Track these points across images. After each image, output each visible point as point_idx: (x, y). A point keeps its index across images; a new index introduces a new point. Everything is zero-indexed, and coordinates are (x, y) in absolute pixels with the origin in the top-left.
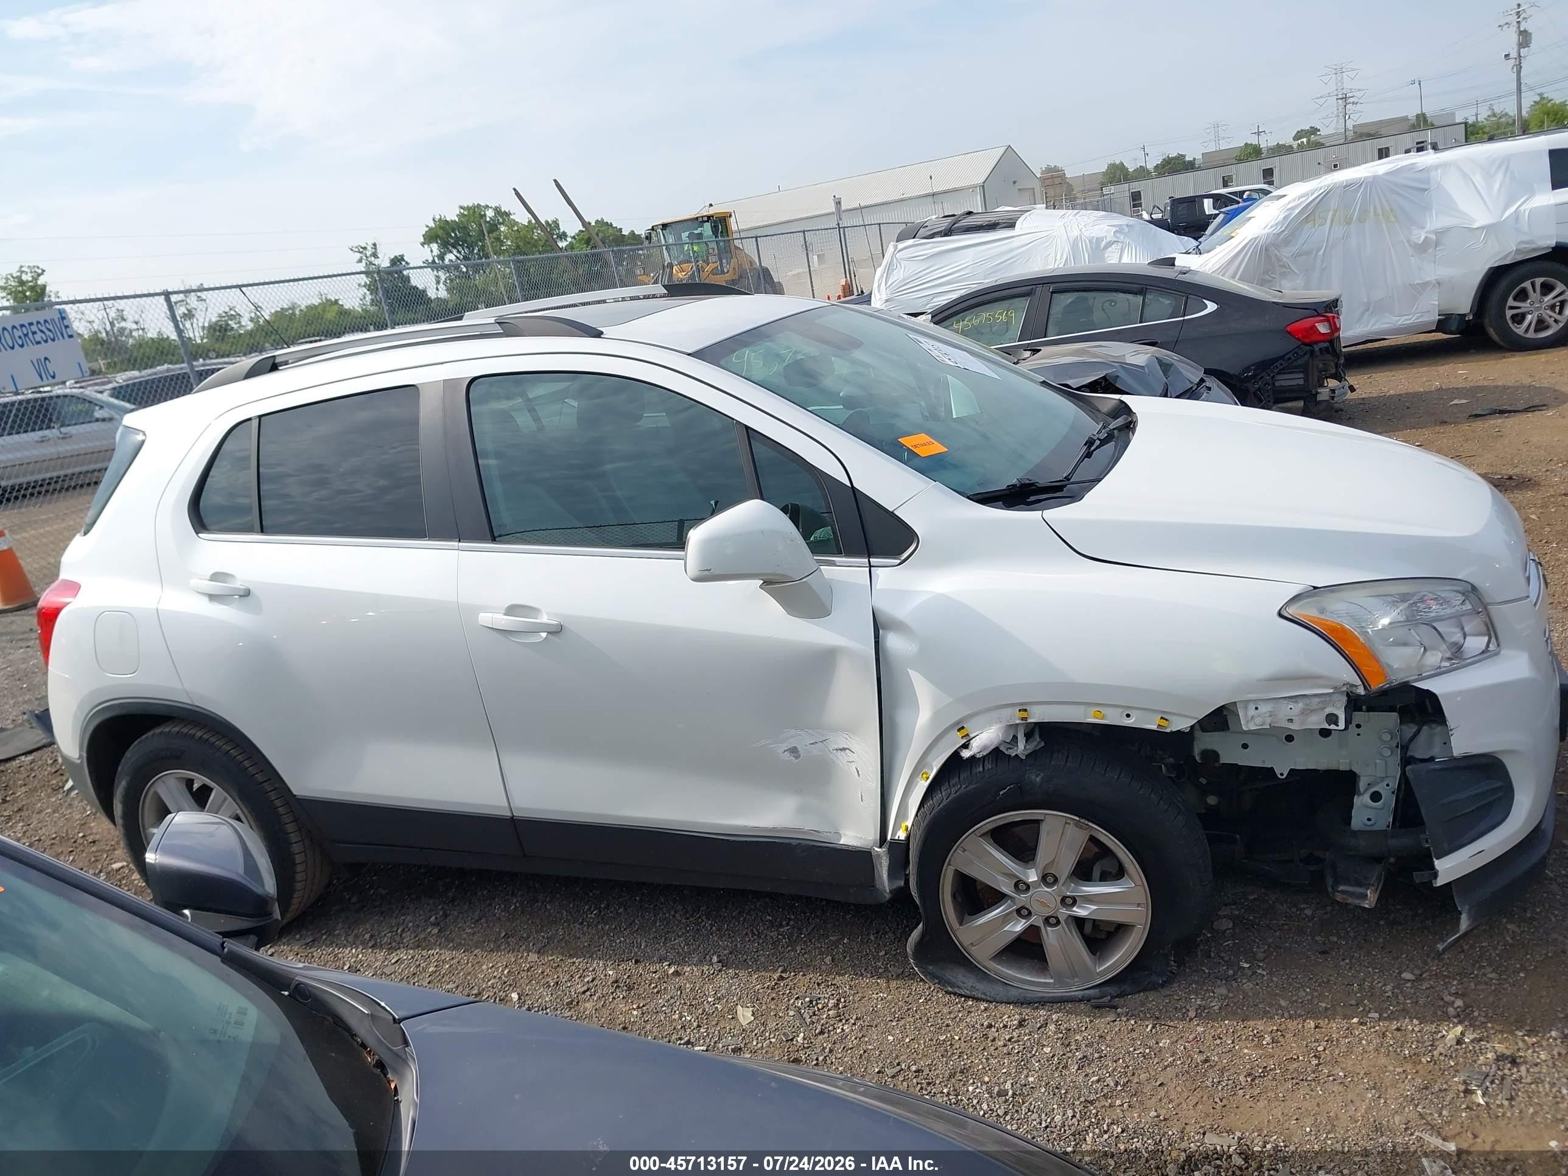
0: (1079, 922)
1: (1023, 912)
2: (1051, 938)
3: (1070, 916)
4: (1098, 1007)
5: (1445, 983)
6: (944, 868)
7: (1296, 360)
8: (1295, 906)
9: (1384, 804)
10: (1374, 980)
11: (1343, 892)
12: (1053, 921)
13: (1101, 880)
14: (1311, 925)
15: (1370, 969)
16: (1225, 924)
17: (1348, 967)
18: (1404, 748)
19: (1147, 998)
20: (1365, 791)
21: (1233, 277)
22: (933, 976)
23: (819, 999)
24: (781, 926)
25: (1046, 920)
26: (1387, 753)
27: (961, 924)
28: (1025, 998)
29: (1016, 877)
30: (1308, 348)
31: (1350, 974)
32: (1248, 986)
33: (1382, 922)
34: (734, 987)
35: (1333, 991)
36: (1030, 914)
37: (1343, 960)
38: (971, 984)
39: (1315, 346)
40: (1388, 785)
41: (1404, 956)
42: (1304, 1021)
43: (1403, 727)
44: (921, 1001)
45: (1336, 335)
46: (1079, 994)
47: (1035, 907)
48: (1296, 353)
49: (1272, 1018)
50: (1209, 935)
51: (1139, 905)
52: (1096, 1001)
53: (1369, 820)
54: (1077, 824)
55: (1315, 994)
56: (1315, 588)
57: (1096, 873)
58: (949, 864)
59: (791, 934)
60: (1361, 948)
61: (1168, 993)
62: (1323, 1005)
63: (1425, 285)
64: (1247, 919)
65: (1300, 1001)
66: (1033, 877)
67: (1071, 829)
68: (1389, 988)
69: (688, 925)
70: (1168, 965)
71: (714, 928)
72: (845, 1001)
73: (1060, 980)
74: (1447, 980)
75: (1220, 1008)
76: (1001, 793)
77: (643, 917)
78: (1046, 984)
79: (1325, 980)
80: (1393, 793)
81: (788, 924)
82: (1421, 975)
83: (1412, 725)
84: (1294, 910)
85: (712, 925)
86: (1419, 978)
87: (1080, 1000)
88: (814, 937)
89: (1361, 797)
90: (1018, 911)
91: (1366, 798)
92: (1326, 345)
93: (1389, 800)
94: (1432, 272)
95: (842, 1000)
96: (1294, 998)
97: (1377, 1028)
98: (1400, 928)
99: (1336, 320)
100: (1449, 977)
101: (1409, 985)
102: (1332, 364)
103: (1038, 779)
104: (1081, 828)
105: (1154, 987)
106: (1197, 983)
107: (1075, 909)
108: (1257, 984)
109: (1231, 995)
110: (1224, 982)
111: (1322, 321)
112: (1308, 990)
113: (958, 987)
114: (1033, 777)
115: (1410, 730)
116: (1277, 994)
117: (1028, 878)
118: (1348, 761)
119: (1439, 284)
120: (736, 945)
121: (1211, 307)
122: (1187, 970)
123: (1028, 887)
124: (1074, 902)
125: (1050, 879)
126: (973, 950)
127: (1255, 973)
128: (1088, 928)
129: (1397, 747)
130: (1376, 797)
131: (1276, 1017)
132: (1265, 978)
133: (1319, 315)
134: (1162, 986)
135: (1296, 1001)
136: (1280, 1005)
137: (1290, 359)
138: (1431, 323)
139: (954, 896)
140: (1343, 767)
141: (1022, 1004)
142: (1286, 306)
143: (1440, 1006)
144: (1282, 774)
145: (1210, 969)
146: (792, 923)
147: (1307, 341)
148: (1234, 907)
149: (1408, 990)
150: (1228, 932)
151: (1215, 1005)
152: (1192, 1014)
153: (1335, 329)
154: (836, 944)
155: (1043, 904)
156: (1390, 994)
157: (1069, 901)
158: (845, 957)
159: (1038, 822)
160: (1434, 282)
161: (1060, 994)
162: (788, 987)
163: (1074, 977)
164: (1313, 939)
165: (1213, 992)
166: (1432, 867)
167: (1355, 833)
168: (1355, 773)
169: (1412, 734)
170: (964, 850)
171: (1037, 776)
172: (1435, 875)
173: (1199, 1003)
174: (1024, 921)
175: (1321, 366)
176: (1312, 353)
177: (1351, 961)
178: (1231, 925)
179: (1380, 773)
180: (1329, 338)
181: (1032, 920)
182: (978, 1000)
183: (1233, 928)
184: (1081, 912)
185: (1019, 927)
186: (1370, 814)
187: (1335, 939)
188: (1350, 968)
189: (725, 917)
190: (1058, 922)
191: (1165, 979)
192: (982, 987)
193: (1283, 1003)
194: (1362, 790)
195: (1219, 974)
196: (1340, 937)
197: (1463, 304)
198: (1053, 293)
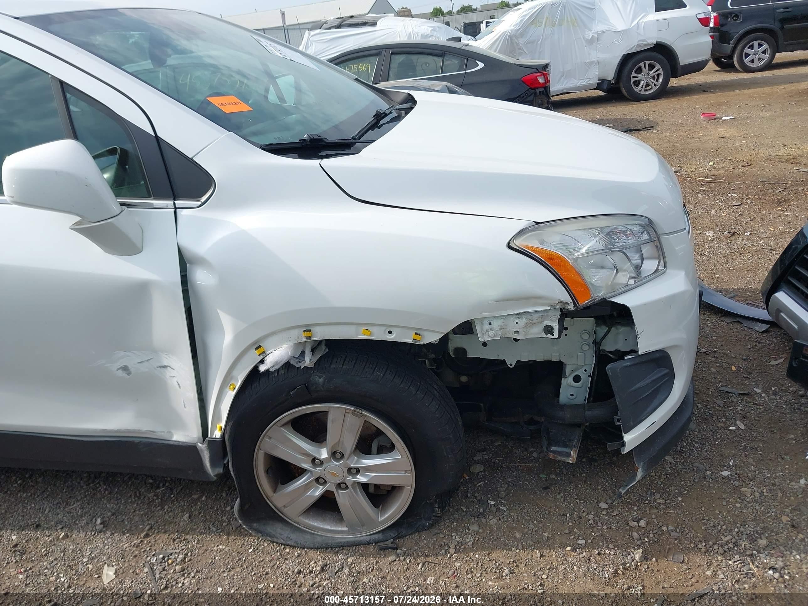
0: (365, 486)
1: (319, 481)
2: (342, 498)
3: (355, 482)
4: (384, 549)
5: (629, 509)
6: (255, 452)
7: (526, 98)
8: (526, 450)
9: (583, 384)
10: (580, 510)
11: (554, 452)
12: (343, 486)
13: (378, 454)
14: (537, 465)
15: (577, 501)
16: (478, 468)
17: (562, 500)
18: (598, 344)
19: (420, 537)
20: (570, 375)
21: (495, 51)
22: (258, 531)
23: (171, 554)
24: (158, 487)
25: (339, 486)
26: (586, 348)
27: (275, 491)
28: (327, 544)
29: (312, 455)
30: (533, 91)
31: (564, 506)
32: (493, 521)
33: (584, 460)
34: (107, 547)
35: (553, 521)
36: (325, 482)
37: (559, 493)
38: (286, 535)
39: (537, 90)
40: (585, 371)
41: (599, 488)
42: (533, 551)
43: (598, 328)
44: (250, 551)
45: (548, 84)
46: (367, 539)
47: (328, 477)
48: (526, 93)
49: (510, 549)
50: (467, 478)
51: (406, 471)
52: (382, 543)
53: (572, 395)
54: (353, 413)
55: (541, 525)
56: (537, 223)
57: (374, 447)
58: (259, 449)
59: (164, 495)
60: (571, 483)
61: (436, 531)
62: (546, 534)
63: (592, 63)
64: (494, 463)
65: (530, 532)
66: (324, 454)
67: (349, 417)
68: (591, 516)
69: (87, 491)
70: (433, 511)
71: (107, 492)
72: (191, 555)
73: (352, 528)
74: (630, 506)
75: (473, 544)
76: (292, 393)
77: (55, 485)
78: (342, 532)
79: (547, 512)
80: (589, 376)
81: (163, 486)
82: (612, 503)
83: (604, 327)
84: (526, 453)
85: (106, 490)
86: (611, 506)
87: (369, 543)
88: (181, 497)
89: (566, 379)
90: (317, 480)
91: (570, 380)
92: (543, 89)
93: (586, 381)
94: (595, 55)
95: (189, 554)
96: (526, 530)
97: (584, 554)
98: (596, 464)
99: (548, 75)
100: (630, 504)
101: (604, 513)
102: (546, 101)
103: (321, 380)
104: (357, 416)
105: (424, 529)
106: (457, 521)
107: (358, 477)
108: (500, 520)
109: (481, 531)
110: (476, 519)
111: (540, 76)
112: (535, 522)
113: (277, 538)
114: (317, 379)
115: (603, 330)
116: (513, 528)
117: (320, 456)
118: (558, 354)
119: (598, 62)
120: (120, 507)
121: (481, 65)
122: (451, 510)
123: (322, 463)
124: (358, 471)
125: (339, 456)
126: (285, 510)
127: (498, 509)
128: (371, 490)
129: (593, 343)
130: (577, 379)
131: (513, 549)
132: (506, 514)
133: (539, 72)
134: (431, 526)
135: (527, 533)
136: (516, 538)
137: (523, 97)
138: (595, 84)
139: (267, 472)
140: (555, 359)
141: (327, 549)
142: (522, 66)
143: (627, 530)
144: (511, 365)
145: (467, 507)
146: (167, 484)
147: (533, 87)
148: (485, 453)
149: (604, 517)
150: (480, 474)
151: (469, 540)
152: (452, 551)
153: (547, 81)
154: (195, 502)
155: (334, 474)
156: (591, 522)
157: (354, 471)
158: (200, 513)
159: (326, 413)
160: (596, 61)
161: (354, 539)
162: (150, 544)
163: (363, 526)
164: (538, 476)
165: (469, 529)
166: (621, 438)
167: (563, 407)
168: (563, 362)
169: (603, 334)
170: (270, 438)
171: (320, 378)
172: (623, 444)
173: (458, 539)
174: (322, 487)
175: (540, 102)
176: (535, 93)
177: (564, 494)
178: (482, 469)
179: (581, 362)
180: (544, 86)
181: (327, 487)
182: (293, 547)
183: (484, 470)
184: (361, 479)
185: (319, 492)
186: (572, 391)
187: (553, 477)
188: (564, 500)
189: (118, 481)
190: (347, 487)
191: (431, 522)
192: (294, 536)
193: (518, 535)
194: (567, 375)
195: (474, 512)
196: (557, 475)
197: (610, 75)
198: (391, 54)
